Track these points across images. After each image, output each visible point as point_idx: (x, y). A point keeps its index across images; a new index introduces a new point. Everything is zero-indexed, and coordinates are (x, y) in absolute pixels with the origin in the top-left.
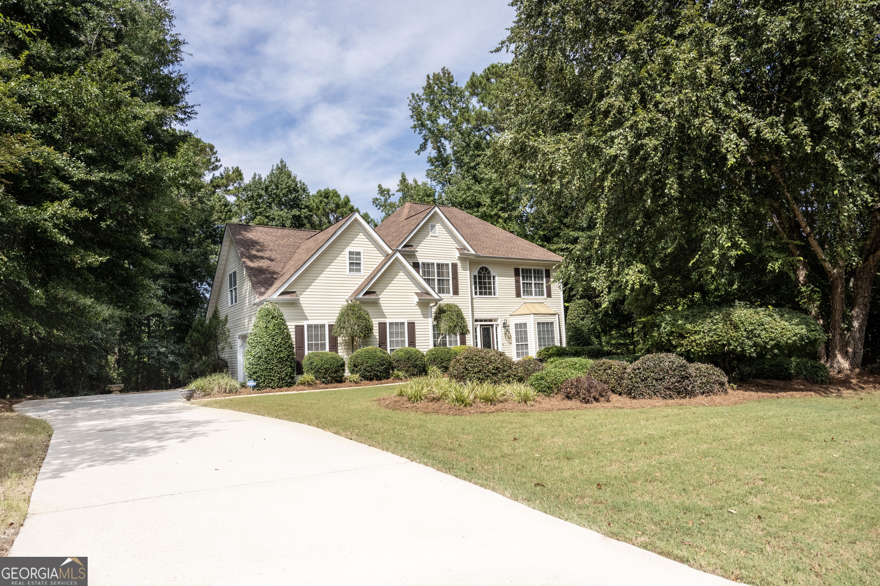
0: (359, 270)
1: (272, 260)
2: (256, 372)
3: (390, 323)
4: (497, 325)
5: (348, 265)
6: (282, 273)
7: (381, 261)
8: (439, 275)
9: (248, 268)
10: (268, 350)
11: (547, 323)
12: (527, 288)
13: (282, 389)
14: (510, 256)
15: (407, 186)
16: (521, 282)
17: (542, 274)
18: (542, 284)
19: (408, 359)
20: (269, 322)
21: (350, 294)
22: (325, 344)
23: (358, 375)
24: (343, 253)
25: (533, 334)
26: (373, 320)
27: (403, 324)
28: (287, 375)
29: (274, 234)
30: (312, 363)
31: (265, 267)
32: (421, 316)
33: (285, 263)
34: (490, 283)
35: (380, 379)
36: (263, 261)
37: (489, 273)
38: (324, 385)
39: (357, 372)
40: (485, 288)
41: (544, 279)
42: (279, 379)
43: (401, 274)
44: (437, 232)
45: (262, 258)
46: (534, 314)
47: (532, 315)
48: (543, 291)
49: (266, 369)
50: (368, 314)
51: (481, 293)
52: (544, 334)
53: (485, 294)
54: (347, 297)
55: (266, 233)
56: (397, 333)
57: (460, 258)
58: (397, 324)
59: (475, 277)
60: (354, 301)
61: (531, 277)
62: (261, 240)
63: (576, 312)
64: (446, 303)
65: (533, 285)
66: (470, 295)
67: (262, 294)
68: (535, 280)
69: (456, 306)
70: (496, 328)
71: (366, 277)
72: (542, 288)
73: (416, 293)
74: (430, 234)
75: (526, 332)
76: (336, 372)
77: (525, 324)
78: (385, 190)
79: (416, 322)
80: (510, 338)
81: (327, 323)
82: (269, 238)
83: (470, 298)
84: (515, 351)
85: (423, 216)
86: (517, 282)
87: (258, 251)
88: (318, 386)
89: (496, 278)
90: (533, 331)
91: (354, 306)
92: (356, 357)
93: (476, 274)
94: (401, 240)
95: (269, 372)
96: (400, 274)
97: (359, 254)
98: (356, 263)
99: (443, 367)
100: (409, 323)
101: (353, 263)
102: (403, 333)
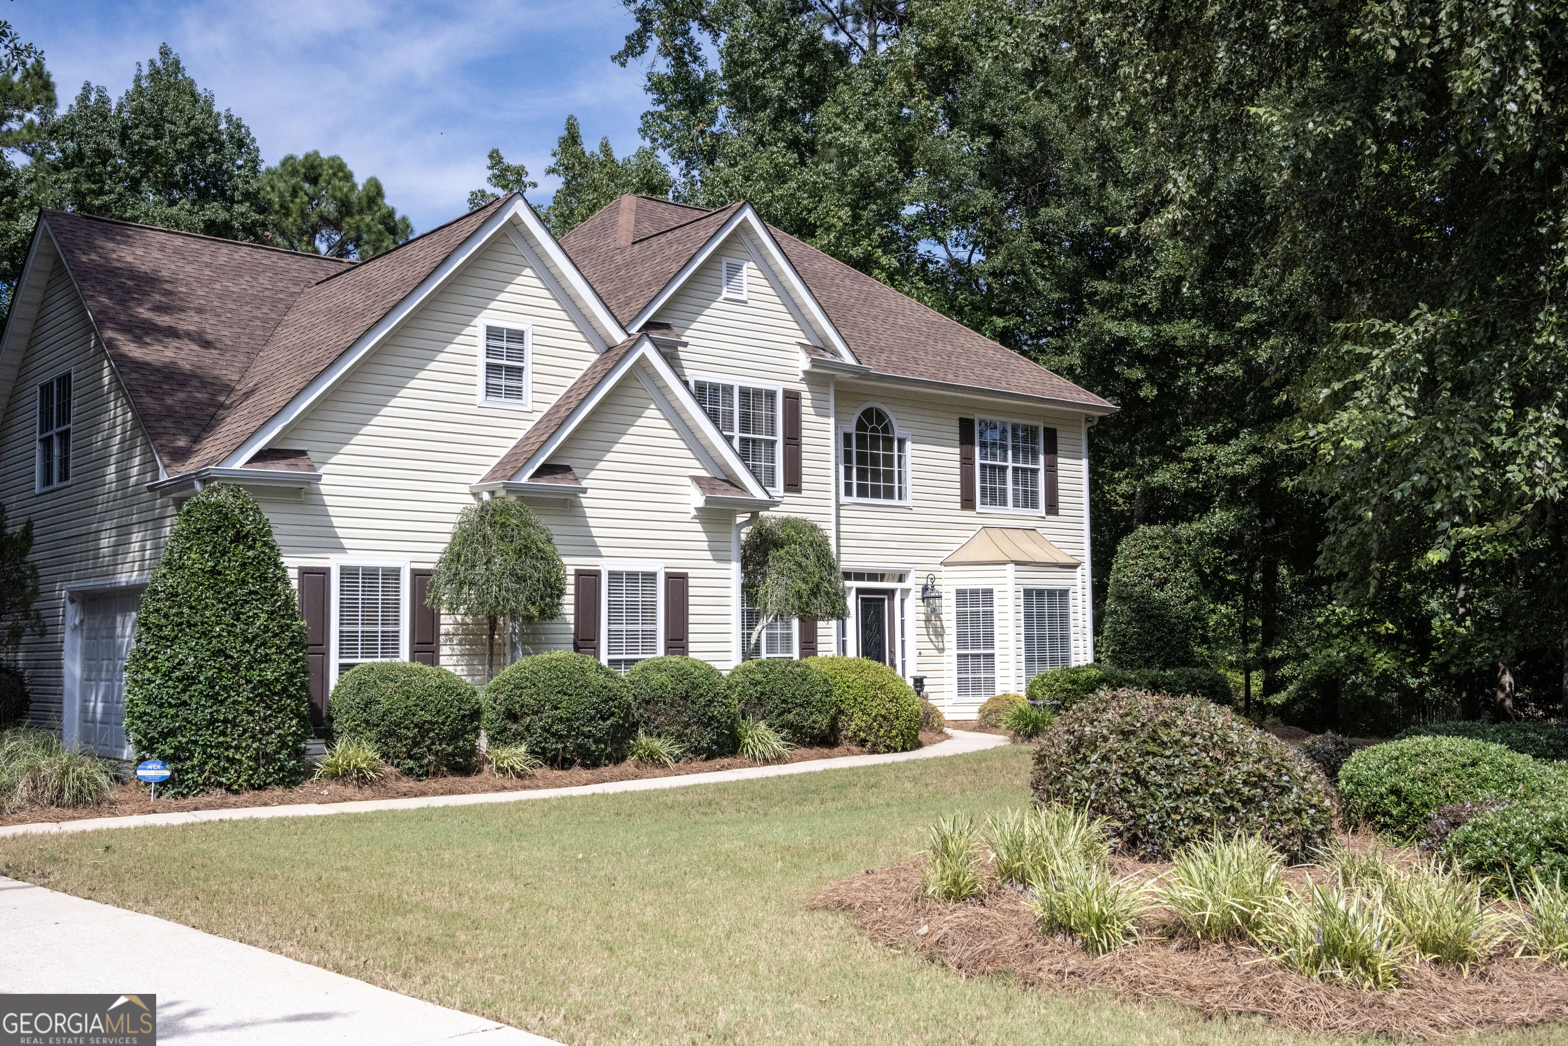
0: (516, 393)
1: (207, 344)
2: (172, 733)
3: (611, 574)
4: (906, 592)
5: (481, 371)
6: (242, 388)
7: (586, 366)
8: (744, 428)
9: (122, 363)
10: (221, 652)
11: (1051, 593)
12: (993, 481)
13: (265, 795)
14: (950, 379)
15: (580, 157)
16: (978, 461)
17: (1034, 441)
18: (1035, 472)
19: (686, 698)
20: (224, 553)
21: (485, 471)
22: (396, 636)
23: (523, 749)
24: (468, 331)
25: (1011, 623)
26: (565, 560)
27: (650, 577)
28: (284, 745)
29: (206, 259)
30: (368, 703)
31: (186, 366)
32: (708, 555)
33: (251, 355)
34: (889, 460)
35: (595, 765)
36: (177, 343)
37: (886, 429)
38: (407, 784)
39: (518, 737)
40: (876, 475)
41: (1042, 458)
42: (256, 759)
43: (653, 413)
44: (745, 287)
45: (172, 333)
46: (1017, 563)
47: (1011, 567)
48: (1035, 494)
49: (212, 722)
50: (549, 541)
51: (862, 492)
52: (1041, 626)
53: (876, 494)
54: (475, 480)
55: (177, 251)
56: (632, 608)
57: (809, 377)
58: (632, 576)
59: (847, 437)
60: (501, 493)
61: (1004, 448)
62: (165, 274)
63: (1141, 562)
64: (785, 515)
65: (1009, 473)
66: (832, 495)
67: (181, 455)
68: (1015, 459)
69: (814, 528)
70: (902, 601)
71: (538, 417)
72: (1035, 484)
73: (697, 480)
74: (725, 293)
75: (989, 615)
76: (454, 737)
77: (989, 593)
78: (508, 169)
79: (691, 573)
80: (939, 633)
81: (405, 564)
82: (188, 268)
83: (833, 503)
84: (955, 675)
85: (703, 234)
86: (967, 461)
87: (159, 309)
88: (392, 784)
89: (909, 445)
90: (1011, 616)
91: (505, 510)
92: (517, 687)
93: (851, 428)
94: (636, 306)
95: (223, 733)
96: (648, 413)
97: (517, 336)
98: (509, 369)
99: (790, 725)
100: (669, 576)
101: (499, 367)
102: (650, 608)
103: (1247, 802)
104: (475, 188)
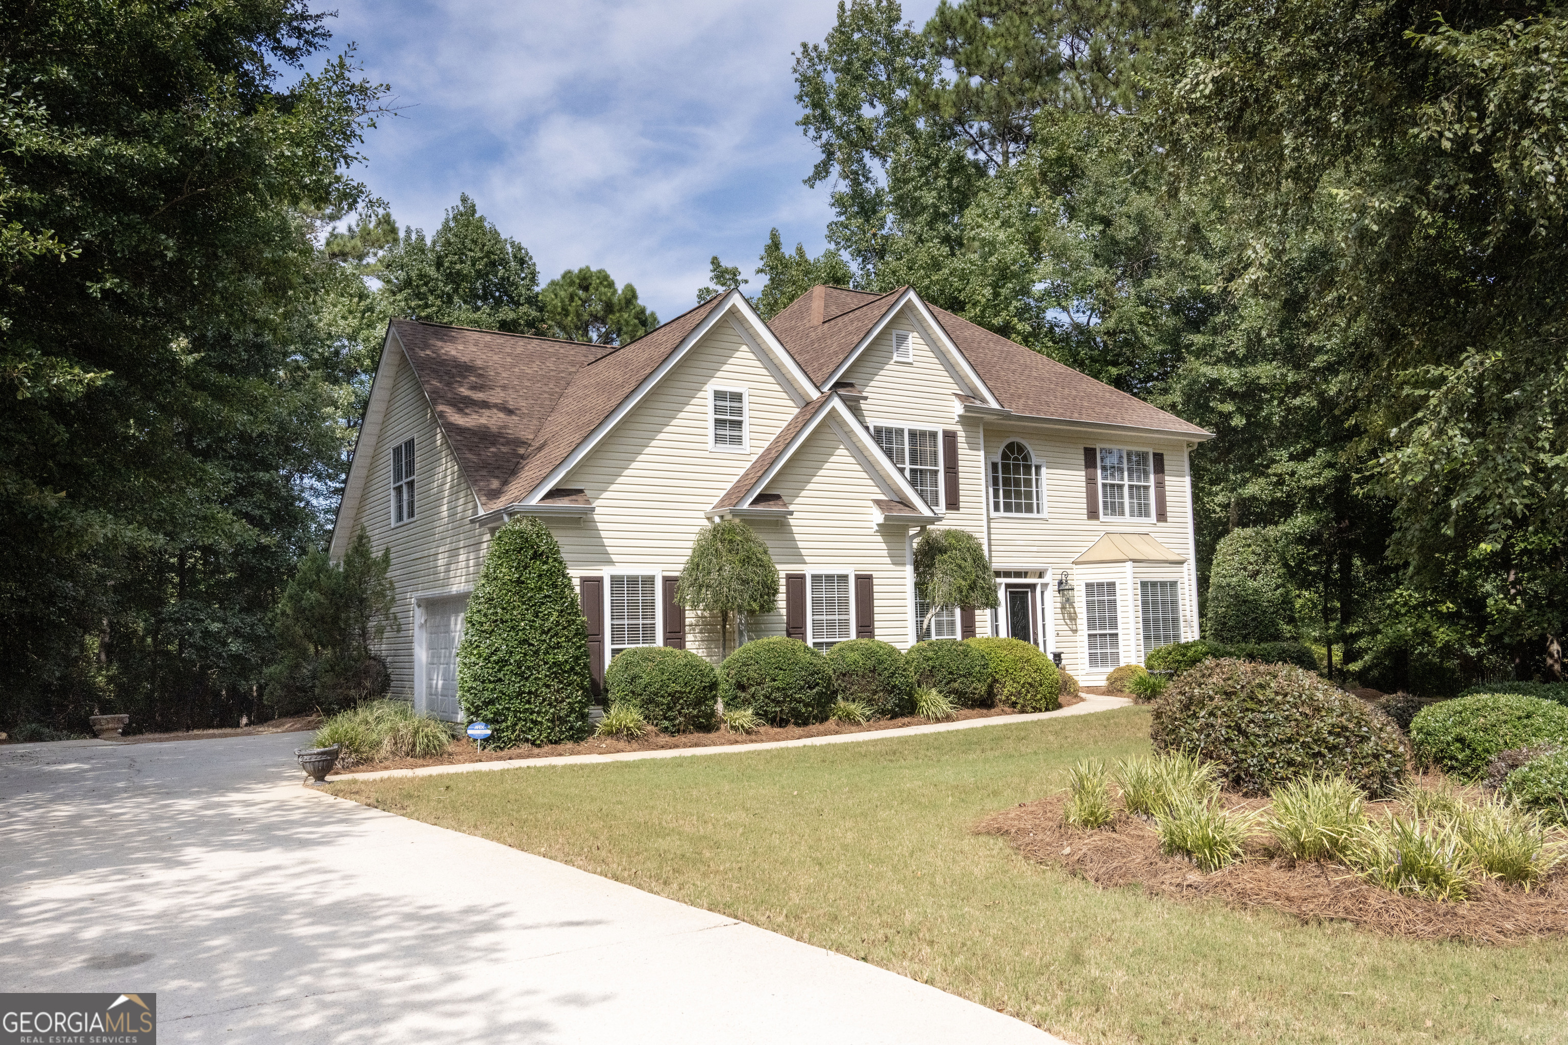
0: (737, 440)
1: (510, 412)
2: (491, 702)
3: (814, 577)
4: (1045, 586)
5: (711, 424)
6: (537, 444)
7: (790, 418)
8: (913, 461)
9: (452, 429)
10: (525, 642)
11: (1163, 584)
12: (1112, 496)
13: (560, 748)
14: (1076, 417)
15: (780, 259)
16: (1100, 481)
17: (1145, 463)
18: (1146, 488)
19: (873, 671)
20: (525, 568)
21: (716, 500)
22: (653, 627)
23: (750, 711)
24: (700, 394)
25: (1131, 609)
26: (778, 567)
27: (844, 578)
28: (572, 710)
29: (508, 350)
30: (634, 679)
31: (494, 429)
32: (888, 560)
33: (542, 420)
34: (1028, 483)
35: (805, 723)
36: (486, 412)
37: (1025, 458)
38: (664, 739)
39: (746, 703)
40: (1018, 494)
41: (1152, 477)
42: (552, 721)
43: (842, 451)
44: (911, 352)
45: (485, 405)
46: (1134, 561)
47: (1129, 564)
48: (1147, 505)
49: (520, 693)
50: (766, 552)
51: (1008, 508)
52: (1155, 610)
53: (1018, 509)
54: (709, 508)
55: (487, 346)
56: (830, 602)
57: (963, 420)
58: (830, 578)
59: (995, 466)
60: (729, 517)
61: (1121, 470)
62: (479, 363)
63: (1236, 558)
64: (947, 528)
65: (1126, 490)
66: (984, 511)
67: (494, 495)
68: (1130, 478)
69: (970, 537)
70: (1042, 593)
71: (754, 458)
72: (1147, 498)
73: (878, 502)
74: (895, 358)
75: (1113, 603)
76: (698, 702)
77: (1112, 585)
78: (726, 271)
79: (875, 574)
80: (1073, 618)
81: (658, 573)
82: (496, 358)
83: (985, 517)
84: (1086, 651)
85: (877, 313)
86: (1091, 481)
87: (473, 388)
88: (653, 739)
89: (1044, 470)
90: (1131, 603)
91: (732, 530)
92: (744, 664)
93: (998, 459)
94: (827, 370)
95: (529, 702)
96: (838, 452)
97: (737, 397)
98: (732, 422)
99: (955, 692)
100: (858, 577)
101: (725, 421)
102: (844, 603)
103: (1332, 748)
104: (702, 287)
